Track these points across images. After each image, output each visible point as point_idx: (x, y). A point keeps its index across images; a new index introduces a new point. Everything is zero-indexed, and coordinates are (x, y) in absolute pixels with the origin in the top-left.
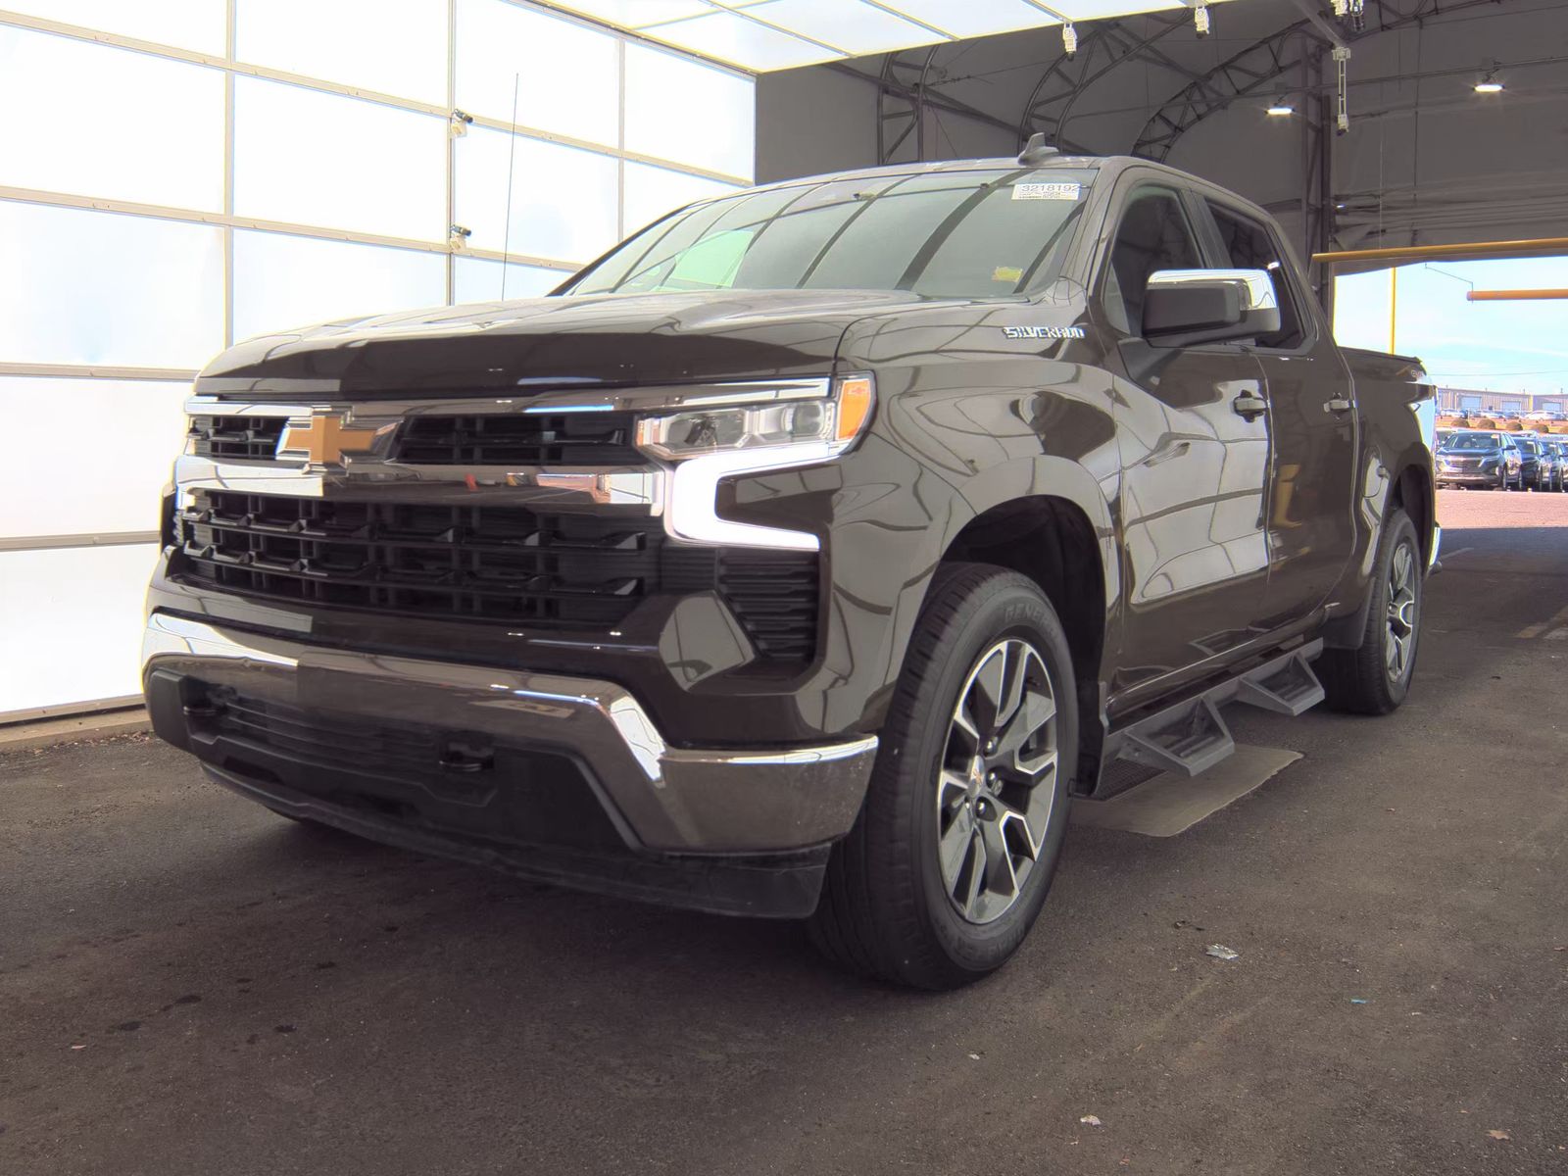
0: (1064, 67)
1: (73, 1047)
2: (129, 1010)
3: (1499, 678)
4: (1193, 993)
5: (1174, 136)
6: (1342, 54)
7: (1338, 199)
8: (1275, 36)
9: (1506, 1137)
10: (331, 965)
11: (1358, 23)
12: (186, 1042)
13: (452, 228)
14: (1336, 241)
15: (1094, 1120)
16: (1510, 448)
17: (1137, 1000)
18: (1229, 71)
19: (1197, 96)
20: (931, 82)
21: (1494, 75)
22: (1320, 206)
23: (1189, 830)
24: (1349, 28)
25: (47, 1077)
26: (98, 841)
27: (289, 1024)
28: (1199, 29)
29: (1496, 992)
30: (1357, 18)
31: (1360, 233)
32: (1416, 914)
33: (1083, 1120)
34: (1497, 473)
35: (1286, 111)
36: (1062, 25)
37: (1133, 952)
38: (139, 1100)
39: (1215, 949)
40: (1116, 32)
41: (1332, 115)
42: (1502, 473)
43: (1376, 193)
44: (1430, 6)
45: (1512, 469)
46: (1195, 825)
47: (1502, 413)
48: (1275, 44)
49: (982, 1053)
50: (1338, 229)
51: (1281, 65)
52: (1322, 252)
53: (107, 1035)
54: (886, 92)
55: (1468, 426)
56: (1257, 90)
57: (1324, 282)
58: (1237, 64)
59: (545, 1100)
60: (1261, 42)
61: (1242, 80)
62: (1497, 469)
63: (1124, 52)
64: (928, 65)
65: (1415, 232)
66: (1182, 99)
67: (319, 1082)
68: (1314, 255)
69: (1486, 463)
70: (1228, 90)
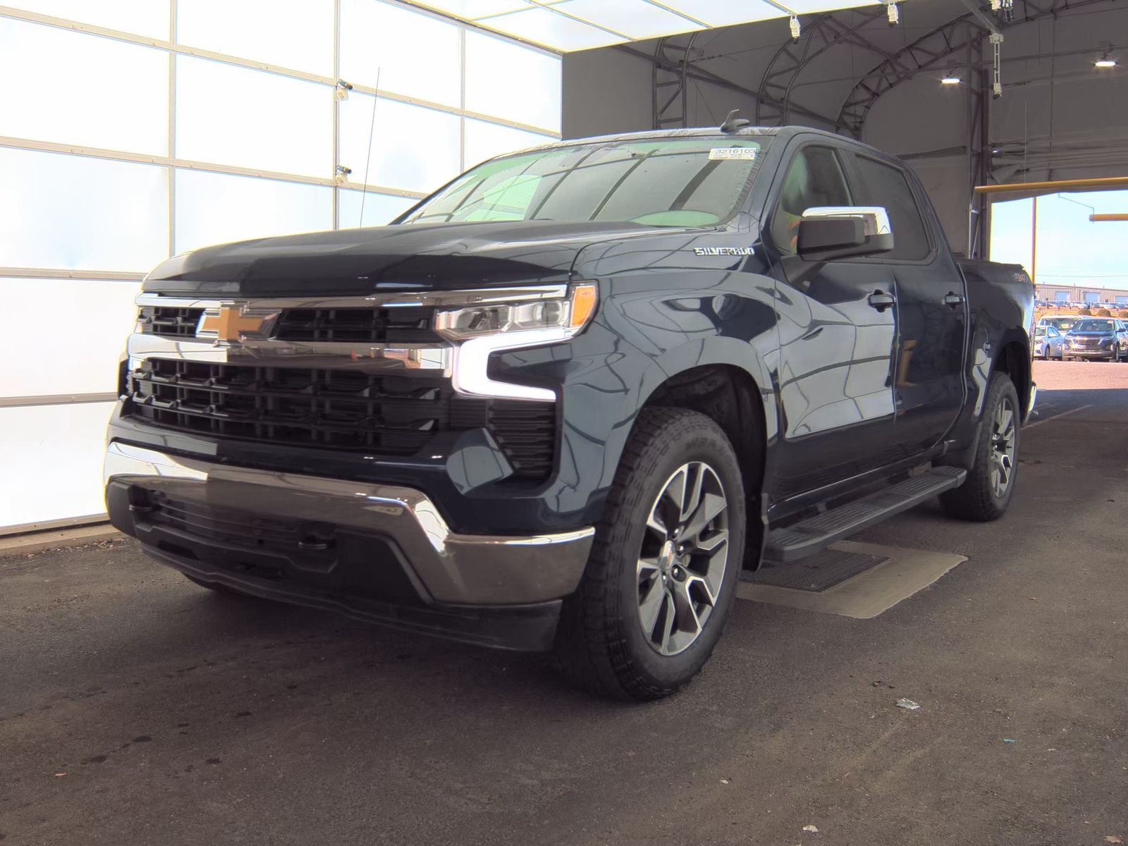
0: (792, 48)
1: (57, 775)
2: (98, 747)
3: (1112, 501)
4: (886, 734)
5: (872, 100)
6: (997, 38)
7: (994, 146)
8: (947, 25)
9: (1119, 841)
10: (248, 714)
11: (1008, 16)
12: (141, 771)
13: (337, 167)
14: (992, 178)
15: (813, 829)
16: (1121, 331)
17: (845, 740)
18: (913, 52)
19: (889, 70)
20: (692, 60)
21: (1109, 54)
22: (980, 151)
23: (884, 613)
24: (1002, 20)
25: (37, 796)
26: (75, 622)
27: (217, 757)
28: (891, 20)
29: (1111, 734)
30: (1008, 12)
31: (1009, 172)
32: (1051, 676)
33: (805, 829)
34: (1112, 349)
35: (955, 81)
36: (790, 17)
37: (842, 704)
38: (105, 814)
39: (903, 702)
40: (829, 22)
41: (989, 85)
42: (1115, 349)
43: (1022, 142)
44: (1061, 3)
45: (1123, 346)
46: (888, 610)
47: (1115, 304)
48: (947, 31)
49: (730, 779)
50: (994, 168)
51: (952, 46)
52: (982, 185)
53: (82, 766)
54: (659, 66)
55: (1090, 314)
56: (933, 65)
57: (984, 207)
58: (918, 46)
59: (407, 814)
60: (938, 30)
61: (922, 58)
62: (1112, 346)
63: (835, 37)
64: (690, 47)
65: (1051, 171)
66: (878, 71)
67: (240, 800)
68: (976, 188)
69: (1103, 341)
70: (912, 66)
